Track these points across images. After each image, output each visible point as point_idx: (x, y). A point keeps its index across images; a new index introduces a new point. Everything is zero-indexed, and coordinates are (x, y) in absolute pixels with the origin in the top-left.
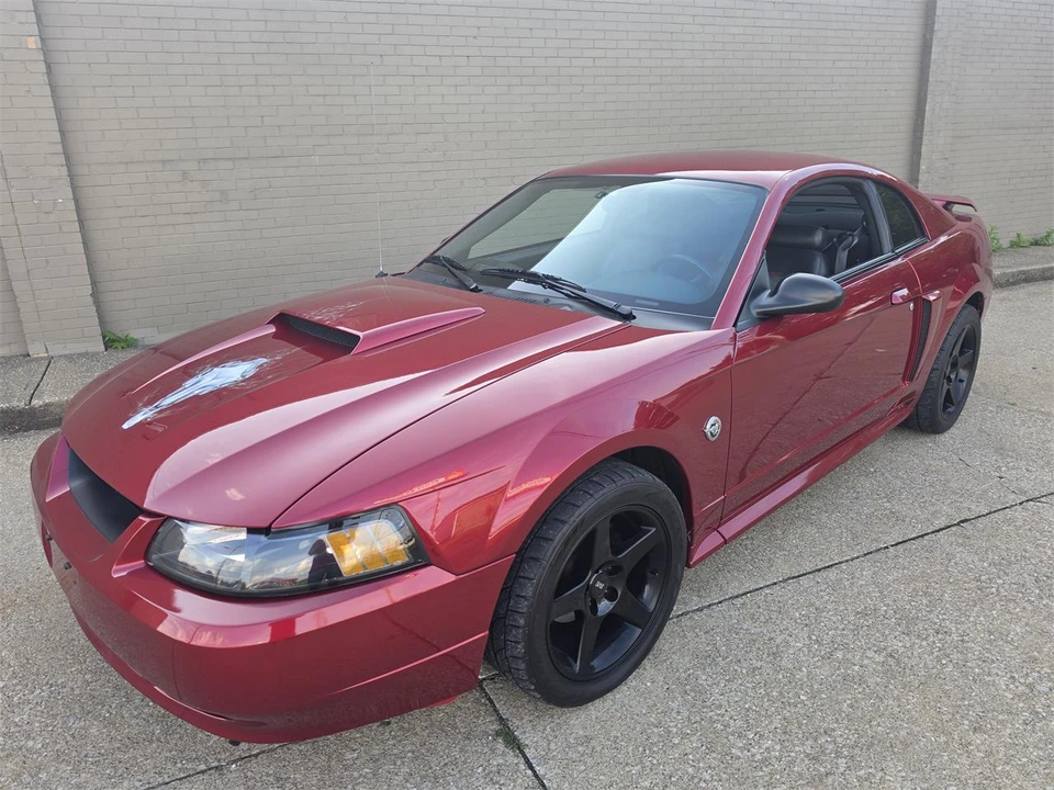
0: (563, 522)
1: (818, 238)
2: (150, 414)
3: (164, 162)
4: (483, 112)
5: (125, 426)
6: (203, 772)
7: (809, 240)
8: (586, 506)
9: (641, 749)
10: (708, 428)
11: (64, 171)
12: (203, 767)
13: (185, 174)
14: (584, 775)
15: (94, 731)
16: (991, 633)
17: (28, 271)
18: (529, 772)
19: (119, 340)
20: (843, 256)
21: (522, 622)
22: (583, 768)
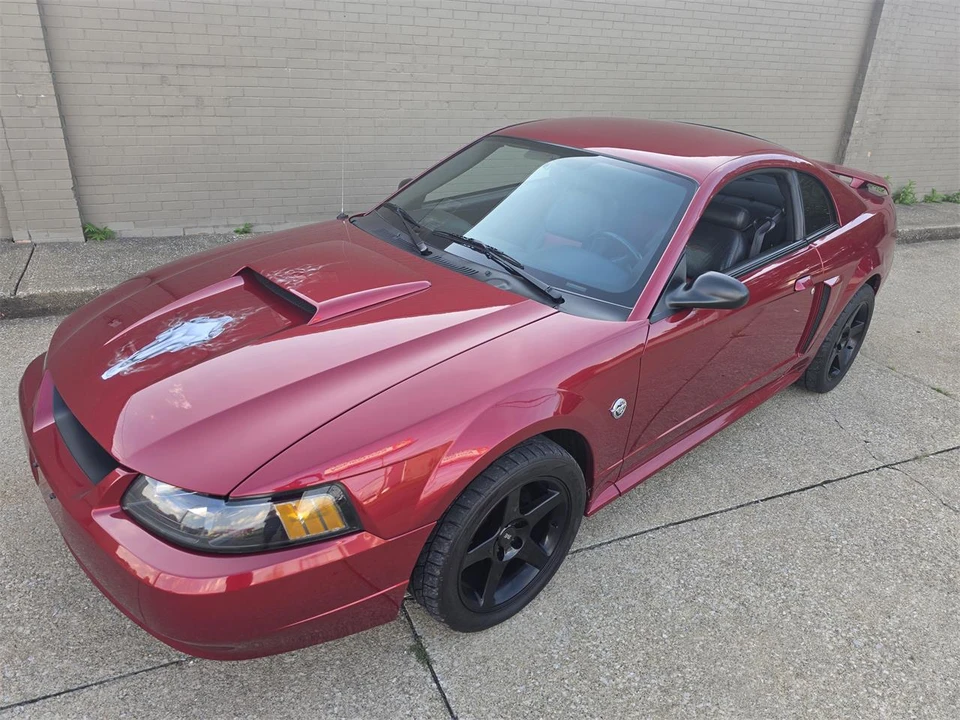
0: (479, 494)
1: (740, 218)
2: (126, 367)
3: (144, 65)
4: (452, 36)
5: (105, 376)
6: (166, 666)
7: (732, 219)
8: (501, 480)
9: (527, 671)
10: (615, 409)
11: (47, 67)
12: (166, 661)
13: (163, 79)
14: (478, 691)
15: (74, 621)
16: (827, 589)
17: (12, 162)
18: (434, 685)
19: (98, 232)
20: (760, 238)
21: (438, 572)
22: (478, 684)
